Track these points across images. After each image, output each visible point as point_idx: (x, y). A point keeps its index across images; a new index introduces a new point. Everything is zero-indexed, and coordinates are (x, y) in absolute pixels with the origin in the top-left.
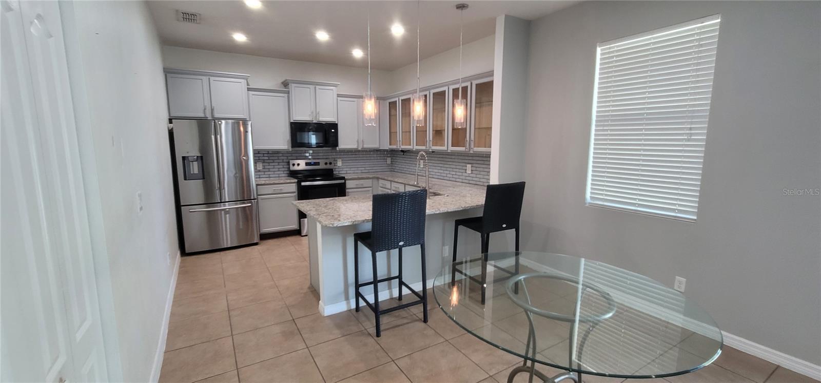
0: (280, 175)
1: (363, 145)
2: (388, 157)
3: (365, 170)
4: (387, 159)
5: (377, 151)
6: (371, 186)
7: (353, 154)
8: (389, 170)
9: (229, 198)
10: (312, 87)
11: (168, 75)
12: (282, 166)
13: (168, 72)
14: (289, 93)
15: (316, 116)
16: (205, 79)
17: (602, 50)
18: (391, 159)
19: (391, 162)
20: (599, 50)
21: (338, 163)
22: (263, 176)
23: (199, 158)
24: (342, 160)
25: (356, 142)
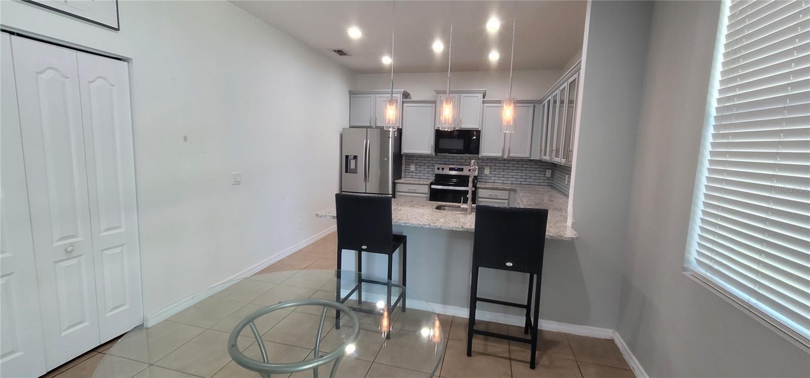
0: (427, 178)
1: (509, 153)
2: (548, 169)
3: (516, 181)
4: (546, 171)
5: (530, 161)
6: (507, 198)
7: (500, 163)
8: (547, 184)
10: (457, 96)
11: (352, 96)
12: (429, 170)
13: (352, 93)
14: (436, 103)
15: (459, 124)
16: (373, 96)
18: (552, 172)
19: (551, 175)
21: (486, 170)
22: (415, 177)
23: (355, 157)
24: (489, 168)
25: (501, 150)
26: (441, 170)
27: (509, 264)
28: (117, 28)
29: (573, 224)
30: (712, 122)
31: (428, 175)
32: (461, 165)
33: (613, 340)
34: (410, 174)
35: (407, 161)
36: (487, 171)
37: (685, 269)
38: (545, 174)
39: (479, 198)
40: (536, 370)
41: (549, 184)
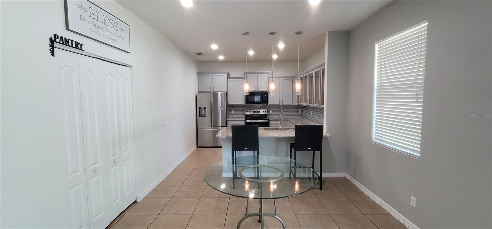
0: (242, 117)
1: (282, 102)
2: (300, 109)
5: (292, 105)
7: (277, 107)
9: (214, 125)
10: (255, 74)
12: (243, 113)
13: (199, 74)
14: (244, 78)
15: (257, 89)
16: (211, 75)
17: (378, 45)
18: (302, 110)
19: (302, 111)
20: (377, 46)
22: (235, 117)
23: (205, 108)
24: (272, 110)
25: (279, 101)
26: (248, 112)
27: (309, 148)
28: (129, 52)
29: (327, 131)
30: (376, 90)
31: (241, 115)
32: (258, 109)
33: (345, 177)
34: (231, 115)
35: (230, 108)
36: (271, 112)
37: (372, 142)
38: (299, 111)
39: (270, 125)
40: (322, 190)
41: (301, 116)
